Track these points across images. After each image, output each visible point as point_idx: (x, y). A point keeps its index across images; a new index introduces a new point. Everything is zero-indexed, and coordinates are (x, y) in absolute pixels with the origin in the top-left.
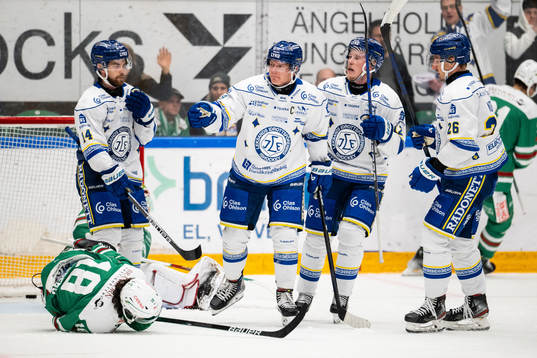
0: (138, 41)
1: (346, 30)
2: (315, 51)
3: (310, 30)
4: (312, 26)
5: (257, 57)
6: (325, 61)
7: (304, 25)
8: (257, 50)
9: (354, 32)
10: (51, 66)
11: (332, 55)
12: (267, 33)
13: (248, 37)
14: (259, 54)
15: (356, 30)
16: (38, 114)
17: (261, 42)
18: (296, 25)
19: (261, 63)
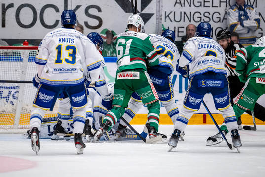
0: (99, 10)
1: (201, 5)
2: (185, 16)
3: (183, 6)
4: (184, 4)
5: (157, 19)
6: (190, 21)
7: (180, 3)
8: (157, 15)
9: (204, 6)
10: (57, 22)
11: (193, 18)
12: (162, 6)
13: (153, 9)
14: (158, 17)
15: (205, 5)
17: (159, 11)
18: (176, 3)
19: (159, 21)
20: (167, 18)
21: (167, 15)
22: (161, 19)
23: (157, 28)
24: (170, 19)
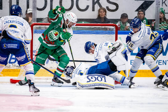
5: (156, 4)
8: (156, 2)
10: (88, 7)
14: (157, 3)
16: (83, 23)
19: (158, 6)
20: (164, 4)
21: (163, 2)
22: (159, 4)
23: (157, 11)
24: (166, 4)
